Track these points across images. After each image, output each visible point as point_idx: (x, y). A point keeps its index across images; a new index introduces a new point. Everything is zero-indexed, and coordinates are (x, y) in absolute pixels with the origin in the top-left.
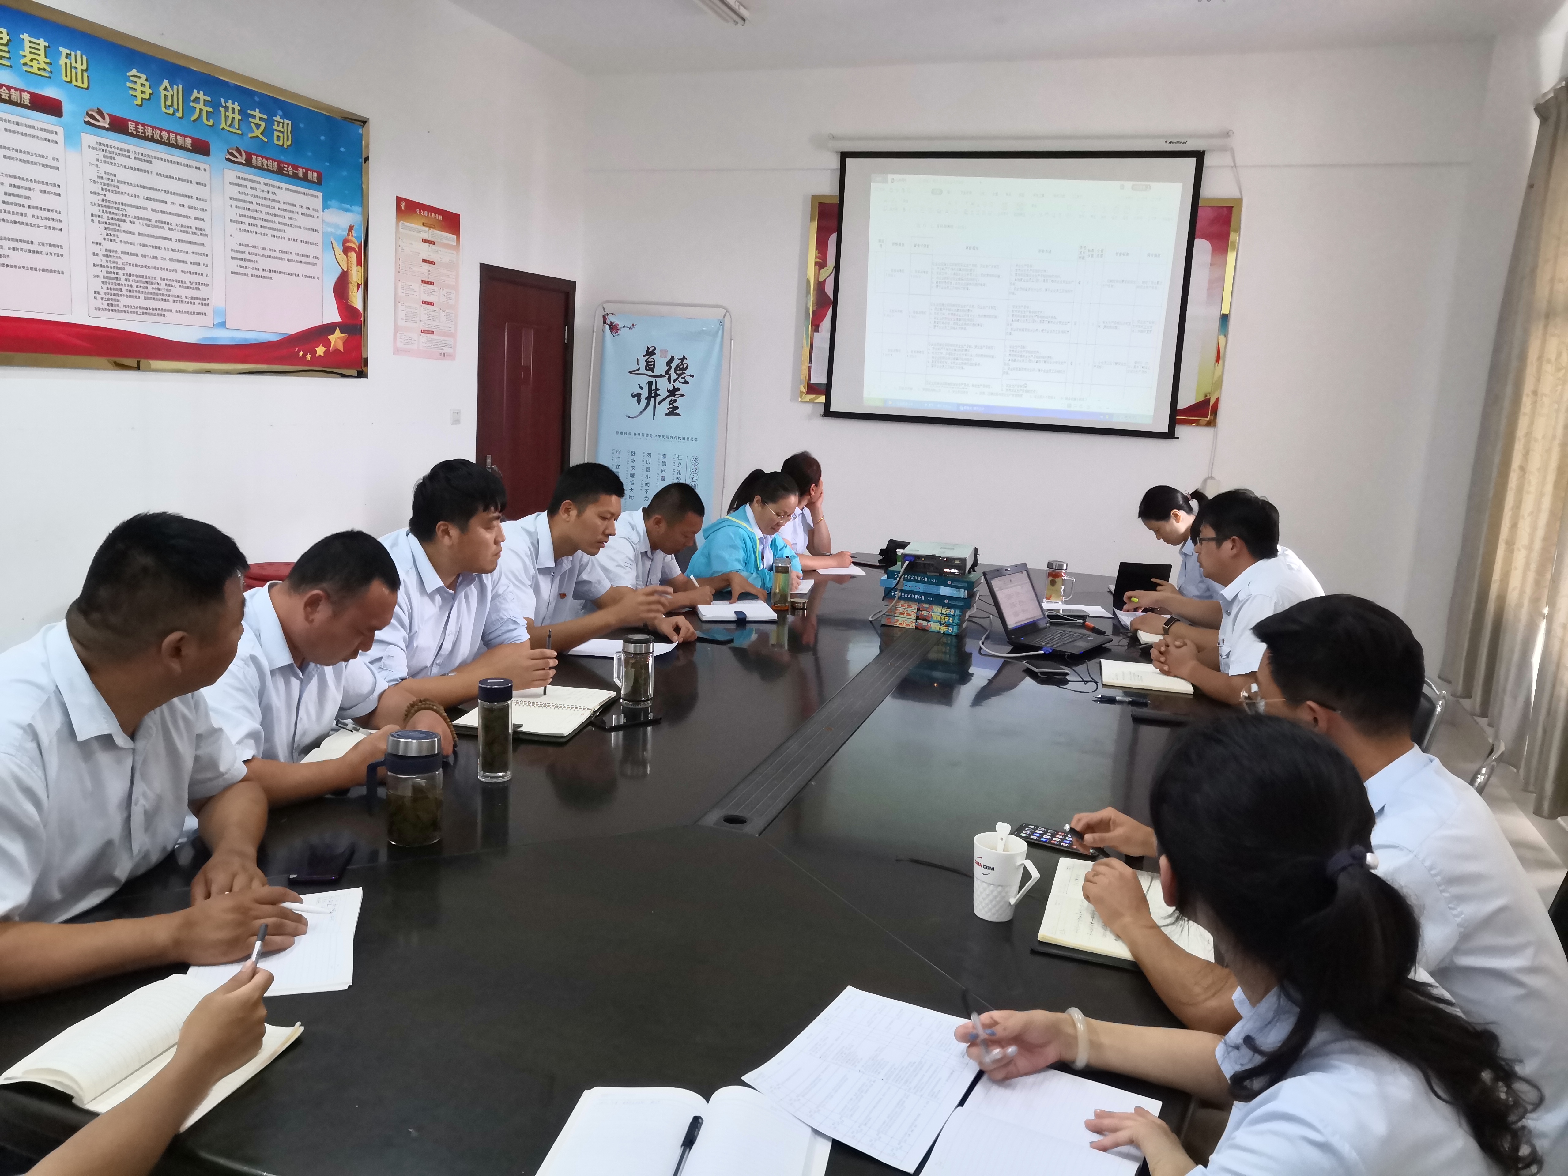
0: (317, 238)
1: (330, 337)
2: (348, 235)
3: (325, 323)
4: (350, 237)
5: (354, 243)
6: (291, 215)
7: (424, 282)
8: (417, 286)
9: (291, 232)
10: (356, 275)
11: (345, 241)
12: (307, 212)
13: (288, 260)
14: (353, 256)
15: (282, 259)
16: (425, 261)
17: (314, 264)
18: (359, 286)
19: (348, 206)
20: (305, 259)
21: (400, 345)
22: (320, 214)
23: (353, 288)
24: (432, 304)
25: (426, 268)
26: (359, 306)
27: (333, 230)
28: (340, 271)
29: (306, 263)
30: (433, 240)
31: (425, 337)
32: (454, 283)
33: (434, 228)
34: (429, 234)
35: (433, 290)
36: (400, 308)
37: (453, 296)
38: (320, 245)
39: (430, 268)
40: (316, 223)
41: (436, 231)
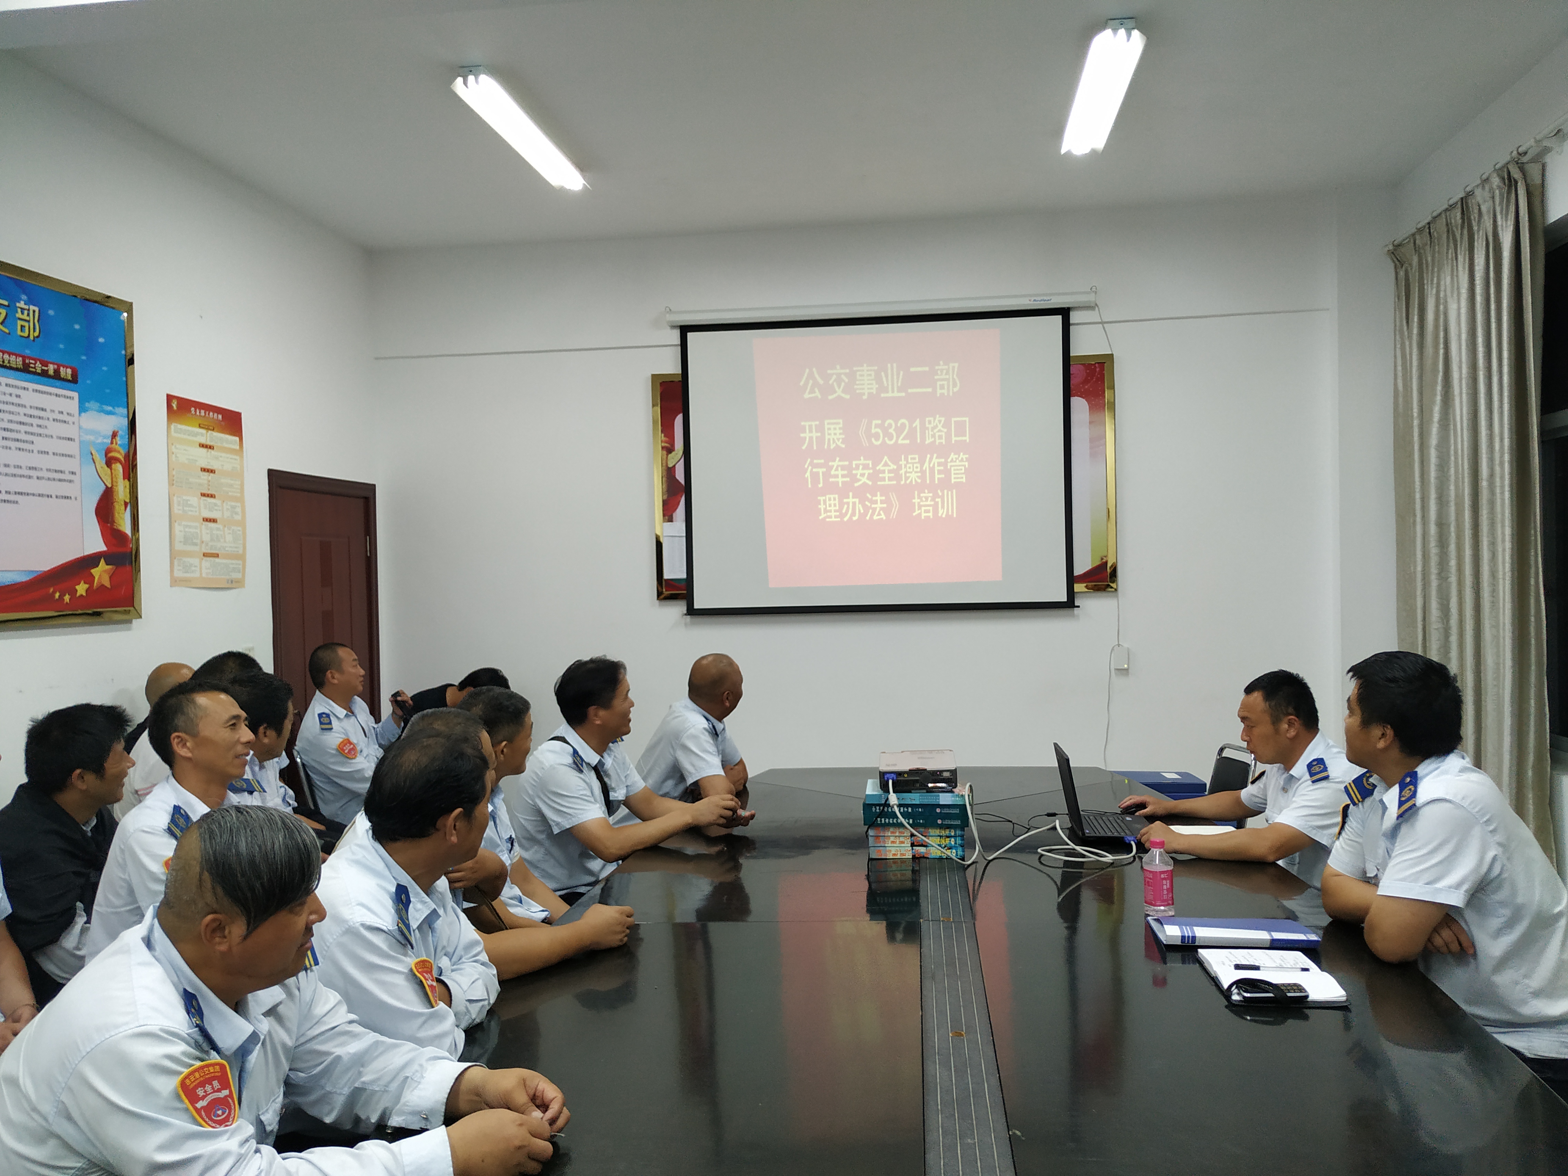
0: (73, 448)
1: (93, 571)
2: (112, 443)
3: (86, 553)
4: (114, 446)
5: (119, 452)
6: (40, 422)
7: (203, 495)
8: (195, 500)
9: (40, 443)
10: (122, 491)
11: (108, 451)
12: (60, 417)
13: (38, 478)
14: (118, 468)
15: (30, 477)
16: (204, 470)
17: (70, 481)
18: (126, 504)
19: (110, 408)
20: (58, 475)
21: (178, 574)
22: (76, 419)
23: (119, 507)
24: (214, 521)
25: (206, 477)
26: (127, 529)
27: (92, 438)
28: (103, 488)
29: (60, 480)
30: (211, 444)
31: (207, 562)
32: (239, 495)
33: (213, 430)
34: (206, 436)
35: (215, 505)
36: (177, 528)
37: (239, 510)
38: (78, 457)
39: (210, 478)
40: (70, 431)
41: (214, 433)
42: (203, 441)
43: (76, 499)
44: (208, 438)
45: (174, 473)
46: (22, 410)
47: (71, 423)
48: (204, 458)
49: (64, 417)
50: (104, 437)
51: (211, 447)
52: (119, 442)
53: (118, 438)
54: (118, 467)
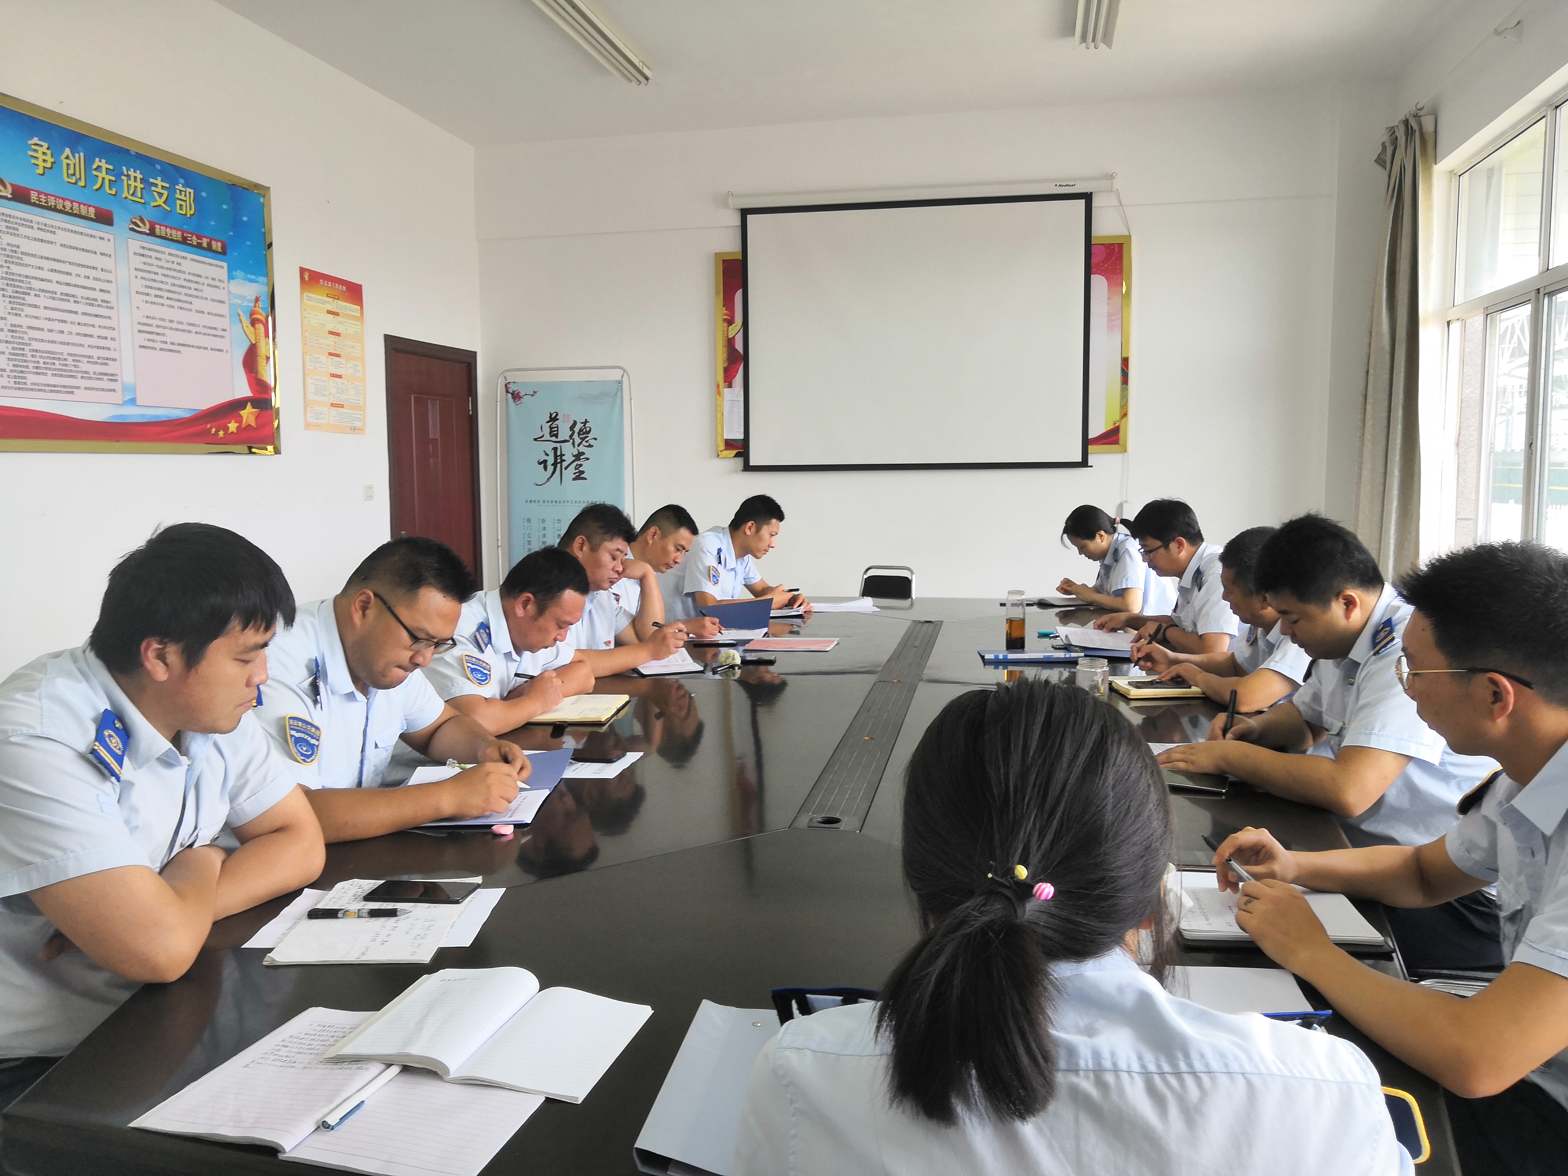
0: (224, 309)
1: (242, 413)
2: (255, 306)
3: (236, 398)
4: (257, 309)
5: (261, 314)
6: (197, 286)
7: (331, 354)
8: (324, 358)
9: (197, 304)
10: (264, 348)
11: (252, 313)
12: (212, 283)
13: (196, 333)
15: (190, 332)
16: (331, 333)
17: (222, 337)
19: (253, 277)
20: (213, 332)
21: (311, 420)
22: (225, 285)
23: (261, 361)
24: (340, 377)
25: (333, 339)
26: (269, 379)
27: (240, 302)
28: (248, 344)
29: (214, 336)
30: (337, 311)
31: (335, 411)
32: (360, 355)
33: (338, 299)
34: (333, 305)
35: (340, 363)
36: (309, 381)
37: (360, 368)
38: (228, 316)
40: (221, 295)
41: (339, 302)
42: (330, 309)
43: (227, 351)
44: (334, 307)
46: (183, 276)
47: (221, 288)
48: (331, 323)
49: (216, 283)
50: (249, 301)
52: (260, 306)
53: (259, 303)
54: (260, 327)
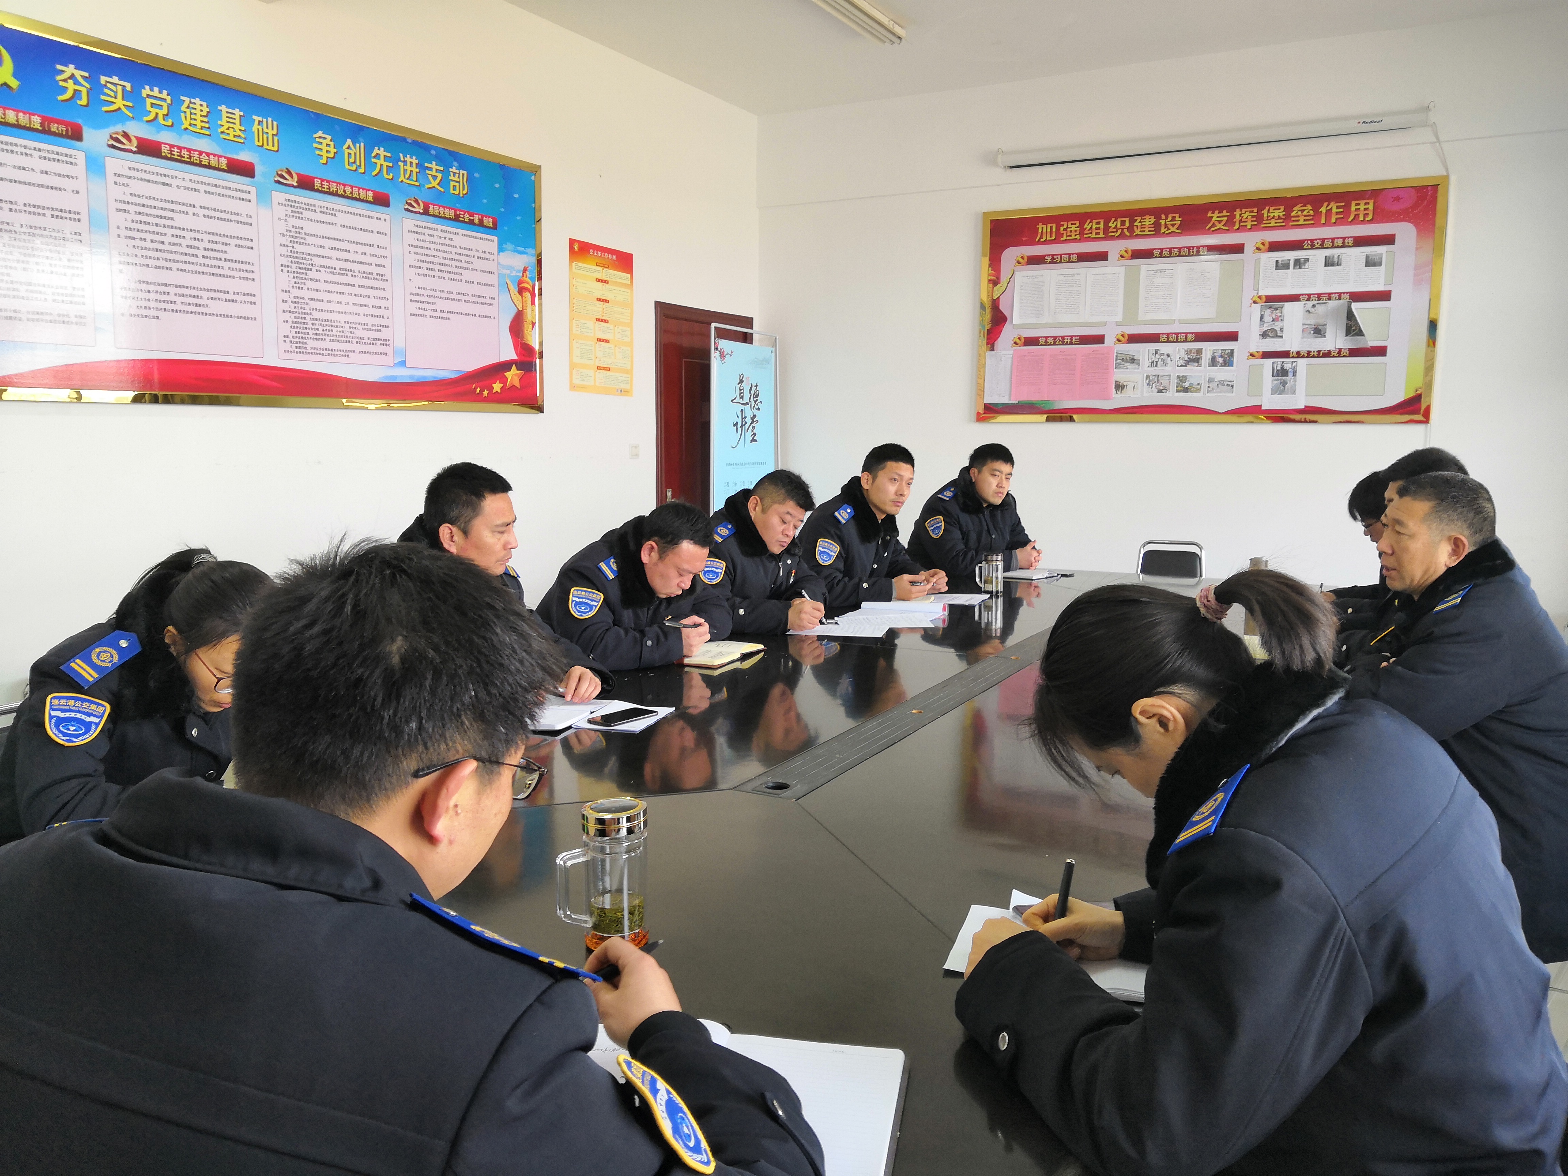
0: (493, 279)
1: (507, 374)
2: (523, 276)
3: (501, 360)
4: (525, 278)
6: (467, 259)
7: (598, 320)
8: (591, 324)
9: (467, 275)
10: (532, 314)
11: (520, 282)
12: (483, 255)
15: (459, 300)
16: (599, 300)
17: (490, 305)
19: (522, 249)
20: (480, 300)
21: (576, 382)
22: (496, 257)
23: (528, 326)
24: (606, 341)
25: (601, 306)
26: (535, 343)
27: (508, 272)
28: (516, 310)
29: (482, 303)
30: (607, 279)
31: (600, 374)
32: (628, 321)
33: (608, 268)
34: (603, 273)
35: (607, 328)
36: (576, 345)
37: (628, 333)
38: (496, 285)
39: (604, 307)
40: (491, 266)
41: (609, 271)
42: (599, 277)
43: (494, 318)
44: (604, 275)
45: (574, 301)
46: (454, 250)
47: (491, 259)
48: (600, 290)
49: (487, 256)
50: (518, 271)
51: (606, 282)
52: (528, 276)
53: (528, 272)
54: (528, 295)
